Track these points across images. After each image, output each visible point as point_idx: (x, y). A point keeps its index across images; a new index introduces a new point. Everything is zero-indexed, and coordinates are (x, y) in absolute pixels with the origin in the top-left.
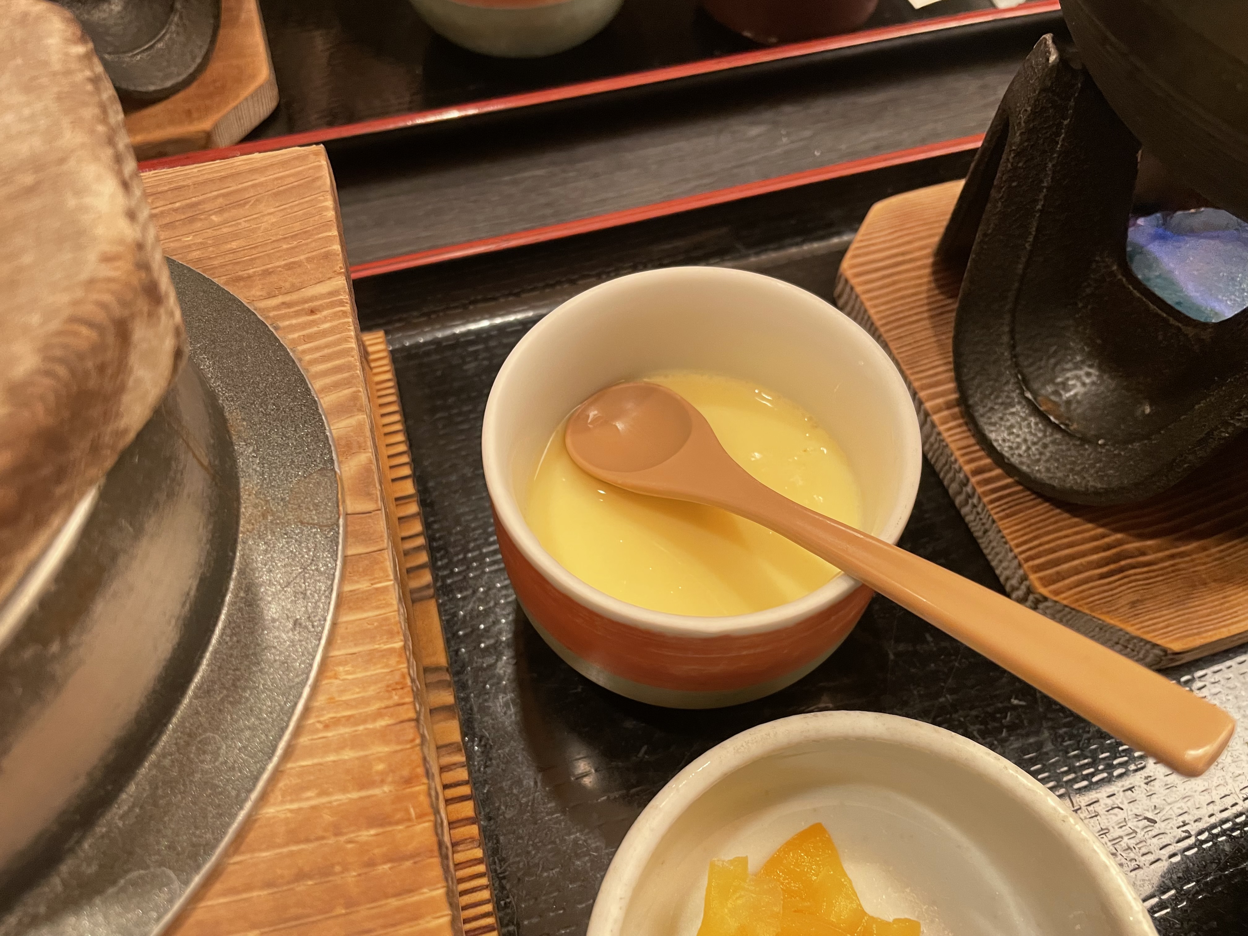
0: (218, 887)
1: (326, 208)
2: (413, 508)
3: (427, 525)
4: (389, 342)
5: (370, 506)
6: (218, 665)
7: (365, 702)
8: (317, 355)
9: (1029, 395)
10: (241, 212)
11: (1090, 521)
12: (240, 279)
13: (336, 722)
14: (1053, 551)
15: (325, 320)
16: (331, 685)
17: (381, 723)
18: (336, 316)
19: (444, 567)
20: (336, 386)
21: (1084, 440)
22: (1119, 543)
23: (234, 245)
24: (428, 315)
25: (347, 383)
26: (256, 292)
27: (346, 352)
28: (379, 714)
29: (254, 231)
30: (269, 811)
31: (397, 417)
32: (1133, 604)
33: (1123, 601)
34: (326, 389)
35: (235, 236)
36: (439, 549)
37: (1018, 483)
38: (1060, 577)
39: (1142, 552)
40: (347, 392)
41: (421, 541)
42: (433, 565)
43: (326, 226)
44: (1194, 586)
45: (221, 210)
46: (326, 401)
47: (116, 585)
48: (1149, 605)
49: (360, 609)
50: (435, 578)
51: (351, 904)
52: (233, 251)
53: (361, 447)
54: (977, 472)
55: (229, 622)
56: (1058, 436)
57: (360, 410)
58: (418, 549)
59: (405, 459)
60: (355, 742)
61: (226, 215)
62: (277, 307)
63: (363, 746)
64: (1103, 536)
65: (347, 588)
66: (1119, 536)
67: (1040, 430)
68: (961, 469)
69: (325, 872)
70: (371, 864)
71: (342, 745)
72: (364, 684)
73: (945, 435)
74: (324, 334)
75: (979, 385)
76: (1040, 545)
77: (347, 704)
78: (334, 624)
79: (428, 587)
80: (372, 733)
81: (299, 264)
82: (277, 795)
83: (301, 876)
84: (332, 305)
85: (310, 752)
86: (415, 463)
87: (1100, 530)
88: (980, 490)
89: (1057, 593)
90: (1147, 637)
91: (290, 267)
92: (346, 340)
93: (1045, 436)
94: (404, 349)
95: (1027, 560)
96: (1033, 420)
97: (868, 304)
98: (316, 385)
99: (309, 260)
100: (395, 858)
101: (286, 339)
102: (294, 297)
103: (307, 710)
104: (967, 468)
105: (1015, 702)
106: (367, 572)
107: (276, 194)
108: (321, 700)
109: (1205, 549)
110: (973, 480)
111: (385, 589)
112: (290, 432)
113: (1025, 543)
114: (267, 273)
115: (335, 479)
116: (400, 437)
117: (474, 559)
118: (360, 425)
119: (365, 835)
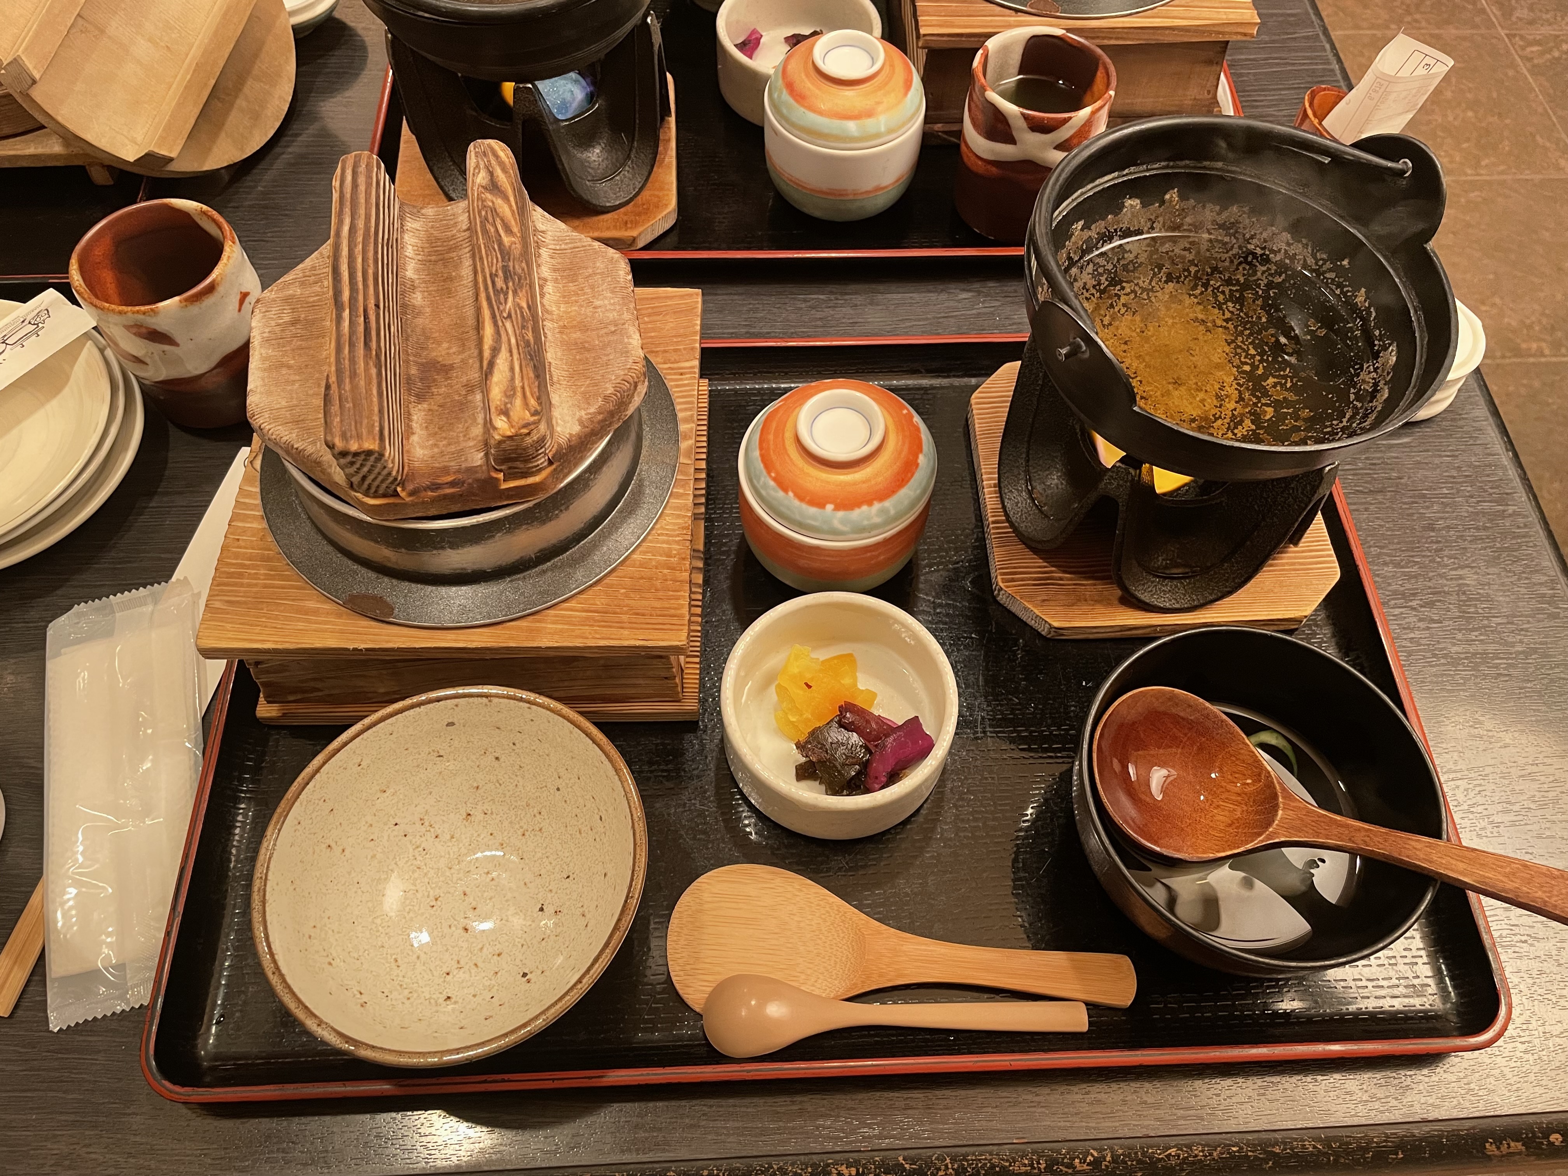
0: (614, 574)
1: (696, 324)
2: (703, 476)
3: (708, 487)
4: (710, 385)
5: (689, 462)
6: (626, 504)
7: (674, 530)
8: (680, 394)
9: (1030, 488)
10: (658, 318)
11: (1041, 558)
12: (652, 352)
13: (662, 534)
14: (1015, 568)
15: (686, 379)
16: (662, 522)
17: (677, 539)
18: (691, 378)
19: (712, 509)
20: (686, 410)
21: (1046, 516)
22: (1052, 572)
23: (653, 334)
24: (734, 374)
25: (690, 409)
26: (659, 359)
27: (692, 396)
28: (678, 535)
29: (662, 329)
30: (635, 556)
31: (705, 428)
32: (1044, 601)
33: (1039, 598)
34: (681, 410)
35: (653, 330)
36: (711, 499)
37: (1013, 532)
38: (1013, 580)
39: (1061, 579)
40: (689, 413)
41: (703, 492)
42: (707, 504)
43: (695, 333)
44: (1079, 600)
45: (649, 315)
46: (680, 415)
47: (609, 464)
48: (1052, 603)
49: (678, 499)
50: (706, 513)
51: (657, 590)
52: (652, 337)
53: (690, 438)
55: (632, 490)
56: (1037, 512)
57: (693, 422)
58: (702, 495)
59: (705, 450)
60: (667, 542)
61: (651, 318)
62: (666, 369)
63: (670, 544)
64: (1045, 567)
65: (675, 490)
66: (1053, 569)
67: (1030, 507)
69: (651, 579)
70: (666, 580)
71: (663, 542)
72: (674, 524)
73: (987, 500)
74: (685, 385)
75: (1008, 477)
77: (667, 530)
78: (668, 502)
79: (702, 514)
80: (674, 541)
81: (680, 350)
82: (638, 552)
83: (642, 578)
84: (691, 373)
85: (651, 542)
86: (709, 453)
87: (1045, 564)
89: (1007, 587)
90: (1043, 617)
91: (675, 350)
92: (694, 390)
93: (1031, 510)
94: (717, 390)
95: (1000, 569)
96: (1028, 501)
97: (976, 421)
98: (678, 407)
99: (685, 349)
100: (675, 581)
101: (669, 384)
102: (675, 365)
103: (652, 528)
104: (991, 519)
105: (973, 636)
106: (683, 486)
107: (675, 312)
108: (658, 526)
109: (1095, 585)
111: (689, 494)
112: (665, 425)
114: (665, 351)
115: (678, 449)
116: (705, 439)
117: (727, 508)
118: (692, 428)
119: (666, 571)
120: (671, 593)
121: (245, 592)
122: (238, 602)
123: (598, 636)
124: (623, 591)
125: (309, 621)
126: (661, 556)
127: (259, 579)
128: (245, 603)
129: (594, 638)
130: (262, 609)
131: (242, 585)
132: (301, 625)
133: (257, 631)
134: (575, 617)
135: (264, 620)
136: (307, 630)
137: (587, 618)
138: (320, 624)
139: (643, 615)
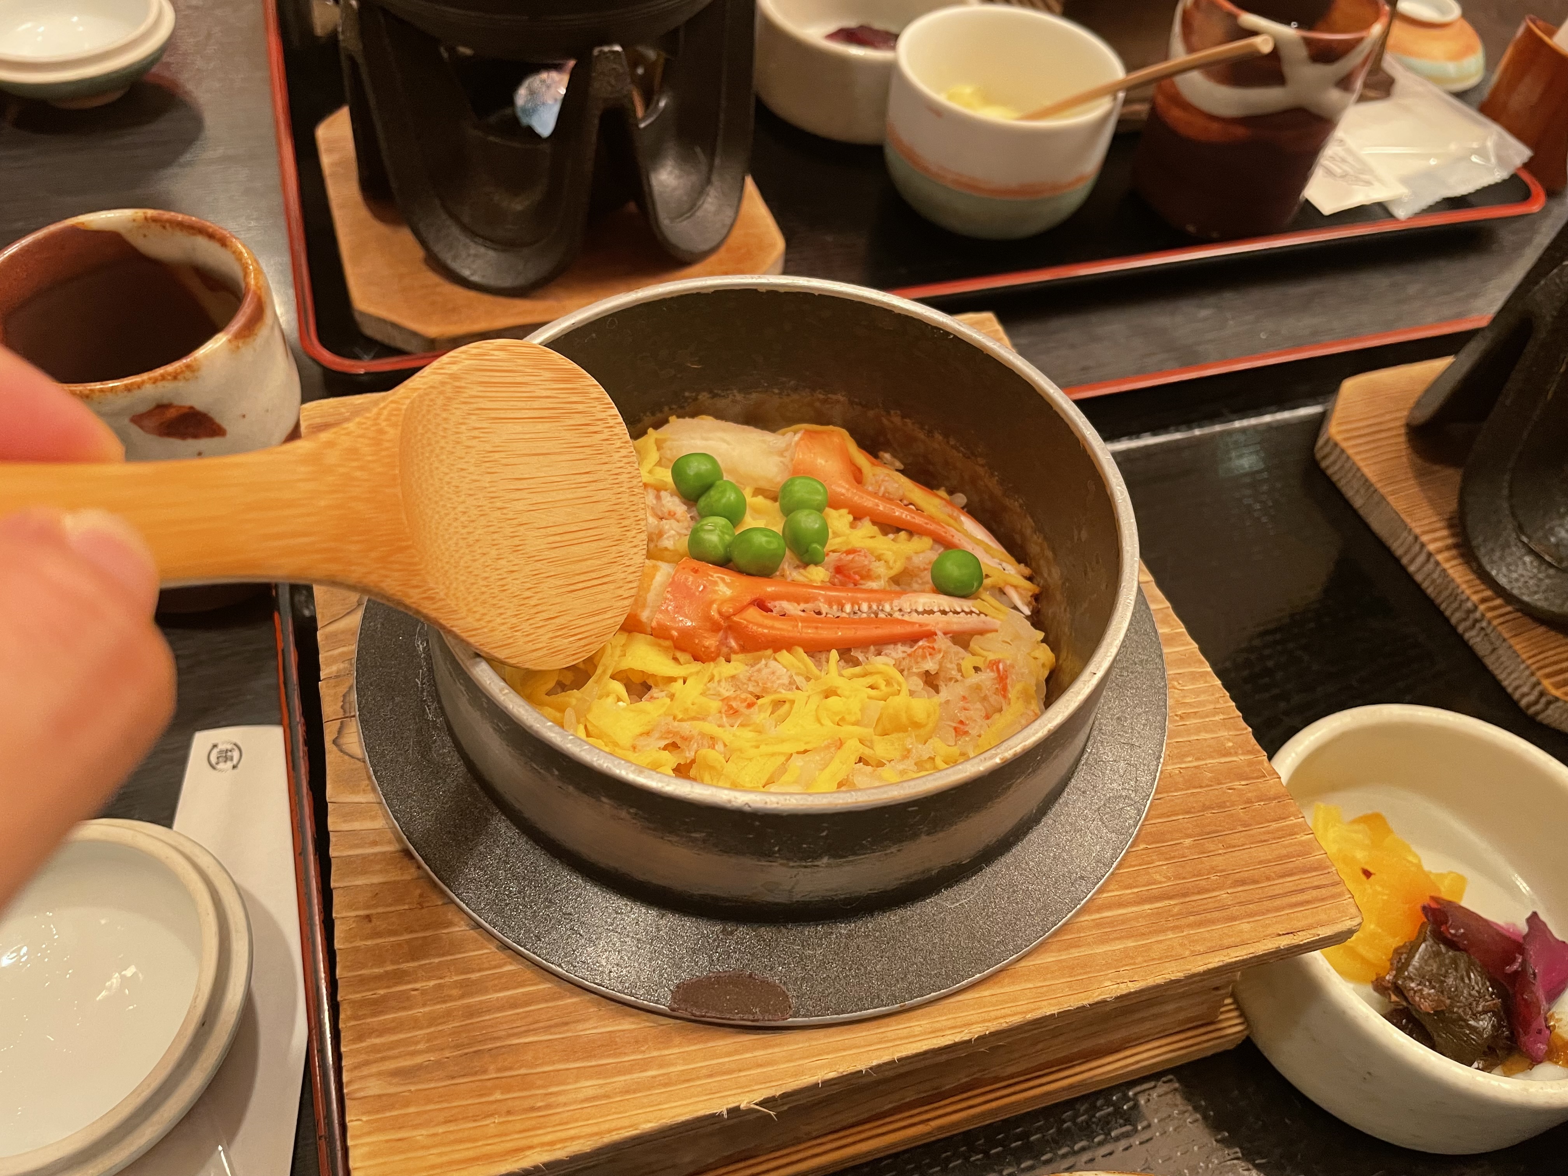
9: (1525, 539)
13: (1185, 714)
14: (1557, 663)
16: (1173, 693)
17: (1219, 717)
28: (1215, 712)
54: (1484, 600)
56: (1552, 571)
60: (1207, 729)
63: (1212, 730)
67: (1535, 567)
68: (1468, 599)
69: (1221, 806)
70: (1249, 802)
71: (1197, 729)
72: (1195, 692)
76: (1545, 658)
77: (1191, 705)
88: (1489, 615)
93: (1540, 572)
96: (1527, 559)
110: (1482, 607)
113: (1534, 656)
119: (1236, 784)
120: (1274, 825)
121: (430, 1038)
122: (419, 1067)
123: (1200, 948)
124: (1188, 842)
125: (600, 1072)
126: (1212, 757)
127: (451, 998)
128: (439, 1064)
129: (1194, 954)
130: (485, 1072)
131: (416, 1024)
132: (589, 1086)
133: (492, 1130)
134: (1136, 919)
135: (498, 1096)
136: (607, 1096)
137: (1158, 914)
138: (629, 1071)
139: (1255, 882)
